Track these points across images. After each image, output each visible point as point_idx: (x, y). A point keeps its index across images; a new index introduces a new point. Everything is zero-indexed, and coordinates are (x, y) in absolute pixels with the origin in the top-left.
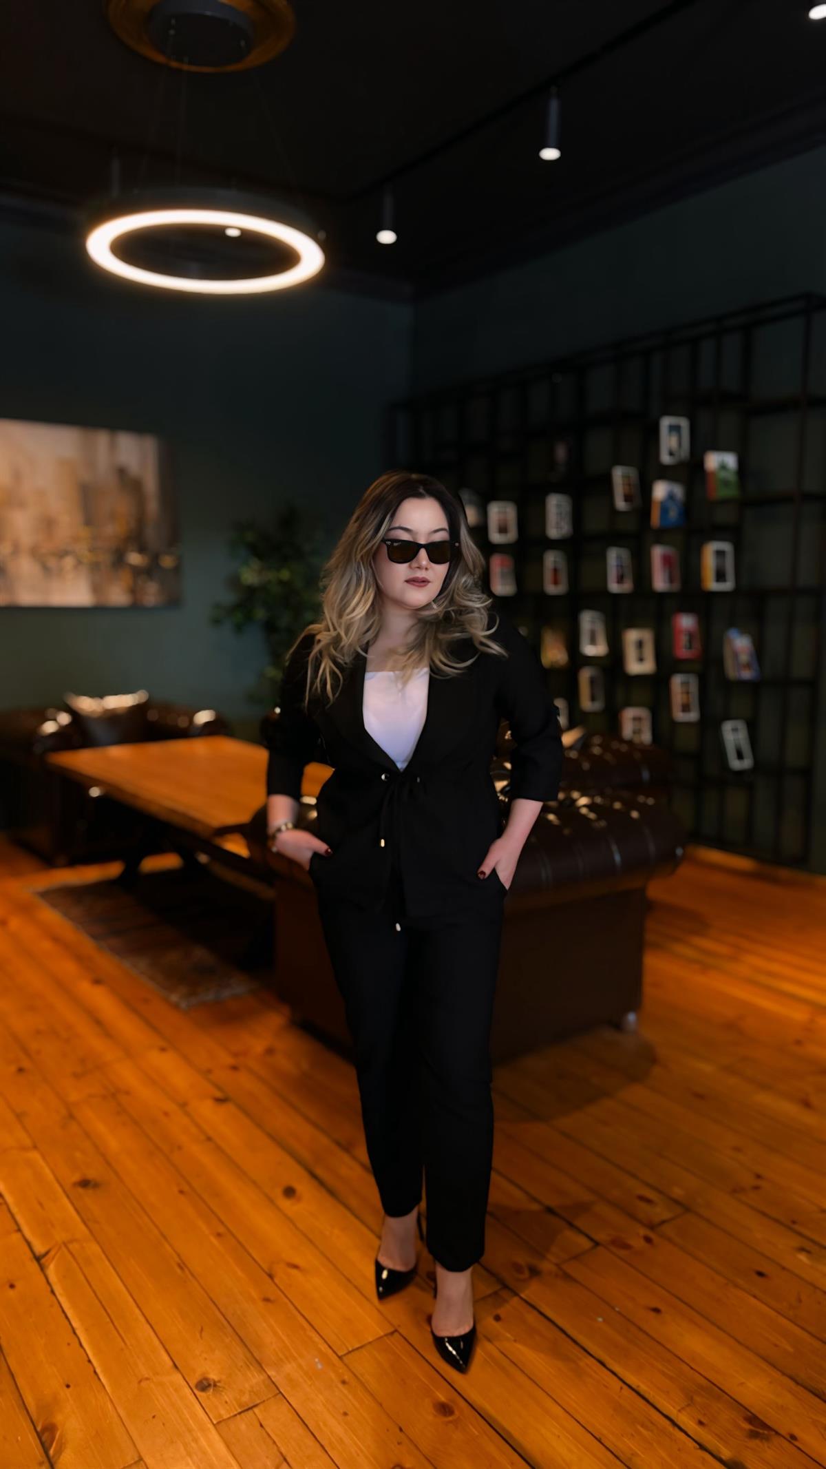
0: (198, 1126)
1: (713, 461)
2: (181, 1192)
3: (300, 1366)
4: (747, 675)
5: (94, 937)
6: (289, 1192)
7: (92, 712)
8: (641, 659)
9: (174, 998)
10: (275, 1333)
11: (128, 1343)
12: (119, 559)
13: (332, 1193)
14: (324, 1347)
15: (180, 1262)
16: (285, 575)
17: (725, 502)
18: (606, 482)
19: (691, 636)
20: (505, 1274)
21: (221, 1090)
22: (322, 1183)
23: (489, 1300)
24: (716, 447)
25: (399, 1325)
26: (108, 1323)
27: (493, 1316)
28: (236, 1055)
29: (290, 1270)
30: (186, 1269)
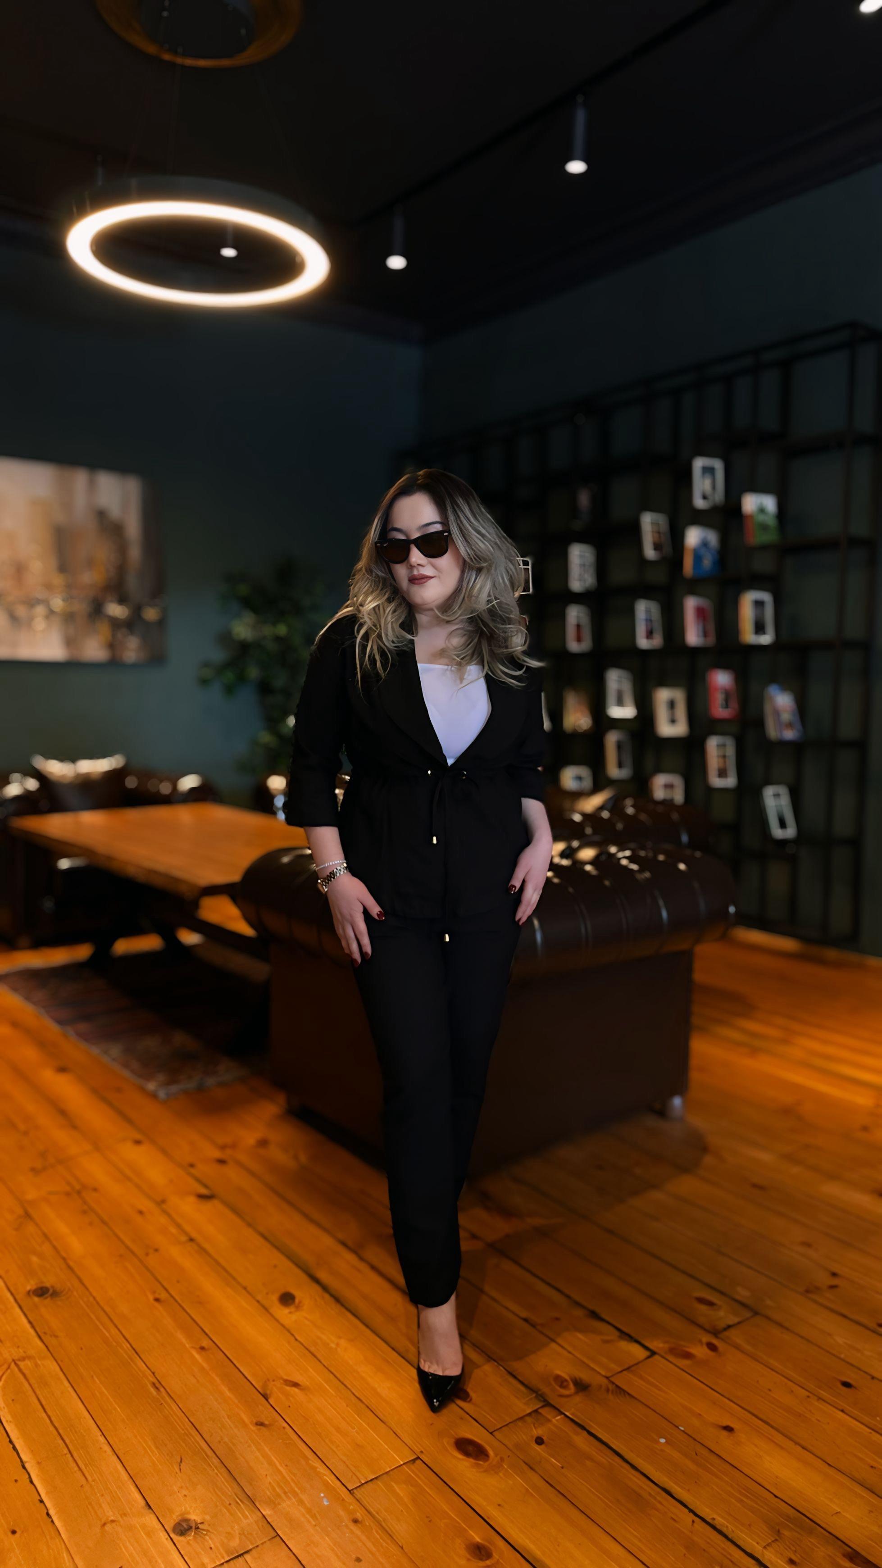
0: (178, 1226)
1: (751, 503)
2: (157, 1300)
3: (301, 1502)
4: (789, 735)
5: (60, 1022)
6: (287, 1299)
7: (63, 776)
8: (673, 721)
9: (151, 1086)
10: (271, 1463)
11: (90, 1478)
12: (97, 610)
13: (337, 1300)
14: (329, 1479)
15: (154, 1380)
16: (282, 630)
17: (763, 548)
18: (635, 529)
19: (727, 694)
20: (545, 1390)
21: (206, 1186)
22: (325, 1288)
23: (529, 1419)
24: (755, 488)
25: (422, 1452)
26: (66, 1454)
27: (534, 1439)
28: (223, 1148)
29: (288, 1388)
30: (162, 1390)
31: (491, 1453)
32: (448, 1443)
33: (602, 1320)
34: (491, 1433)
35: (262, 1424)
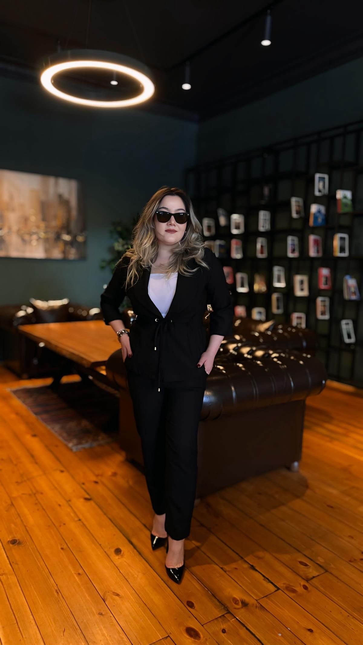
0: (75, 513)
1: (340, 194)
4: (354, 297)
6: (118, 551)
7: (43, 307)
8: (302, 290)
9: (70, 445)
10: (103, 634)
12: (58, 237)
13: (140, 553)
17: (345, 214)
18: (288, 204)
19: (327, 278)
20: (228, 605)
21: (88, 494)
22: (135, 547)
23: (219, 619)
24: (342, 188)
25: (170, 633)
26: (15, 623)
27: (222, 629)
28: (97, 476)
29: (114, 596)
30: (60, 594)
31: (202, 636)
32: (183, 629)
33: (256, 570)
34: (202, 625)
35: (101, 614)
